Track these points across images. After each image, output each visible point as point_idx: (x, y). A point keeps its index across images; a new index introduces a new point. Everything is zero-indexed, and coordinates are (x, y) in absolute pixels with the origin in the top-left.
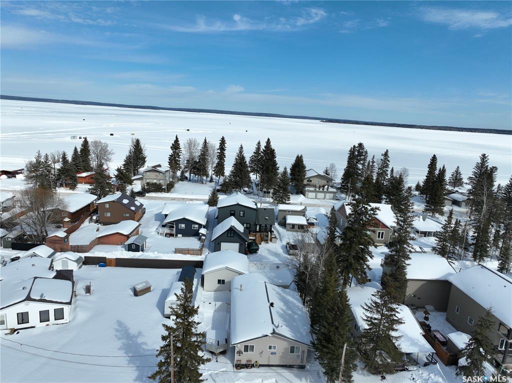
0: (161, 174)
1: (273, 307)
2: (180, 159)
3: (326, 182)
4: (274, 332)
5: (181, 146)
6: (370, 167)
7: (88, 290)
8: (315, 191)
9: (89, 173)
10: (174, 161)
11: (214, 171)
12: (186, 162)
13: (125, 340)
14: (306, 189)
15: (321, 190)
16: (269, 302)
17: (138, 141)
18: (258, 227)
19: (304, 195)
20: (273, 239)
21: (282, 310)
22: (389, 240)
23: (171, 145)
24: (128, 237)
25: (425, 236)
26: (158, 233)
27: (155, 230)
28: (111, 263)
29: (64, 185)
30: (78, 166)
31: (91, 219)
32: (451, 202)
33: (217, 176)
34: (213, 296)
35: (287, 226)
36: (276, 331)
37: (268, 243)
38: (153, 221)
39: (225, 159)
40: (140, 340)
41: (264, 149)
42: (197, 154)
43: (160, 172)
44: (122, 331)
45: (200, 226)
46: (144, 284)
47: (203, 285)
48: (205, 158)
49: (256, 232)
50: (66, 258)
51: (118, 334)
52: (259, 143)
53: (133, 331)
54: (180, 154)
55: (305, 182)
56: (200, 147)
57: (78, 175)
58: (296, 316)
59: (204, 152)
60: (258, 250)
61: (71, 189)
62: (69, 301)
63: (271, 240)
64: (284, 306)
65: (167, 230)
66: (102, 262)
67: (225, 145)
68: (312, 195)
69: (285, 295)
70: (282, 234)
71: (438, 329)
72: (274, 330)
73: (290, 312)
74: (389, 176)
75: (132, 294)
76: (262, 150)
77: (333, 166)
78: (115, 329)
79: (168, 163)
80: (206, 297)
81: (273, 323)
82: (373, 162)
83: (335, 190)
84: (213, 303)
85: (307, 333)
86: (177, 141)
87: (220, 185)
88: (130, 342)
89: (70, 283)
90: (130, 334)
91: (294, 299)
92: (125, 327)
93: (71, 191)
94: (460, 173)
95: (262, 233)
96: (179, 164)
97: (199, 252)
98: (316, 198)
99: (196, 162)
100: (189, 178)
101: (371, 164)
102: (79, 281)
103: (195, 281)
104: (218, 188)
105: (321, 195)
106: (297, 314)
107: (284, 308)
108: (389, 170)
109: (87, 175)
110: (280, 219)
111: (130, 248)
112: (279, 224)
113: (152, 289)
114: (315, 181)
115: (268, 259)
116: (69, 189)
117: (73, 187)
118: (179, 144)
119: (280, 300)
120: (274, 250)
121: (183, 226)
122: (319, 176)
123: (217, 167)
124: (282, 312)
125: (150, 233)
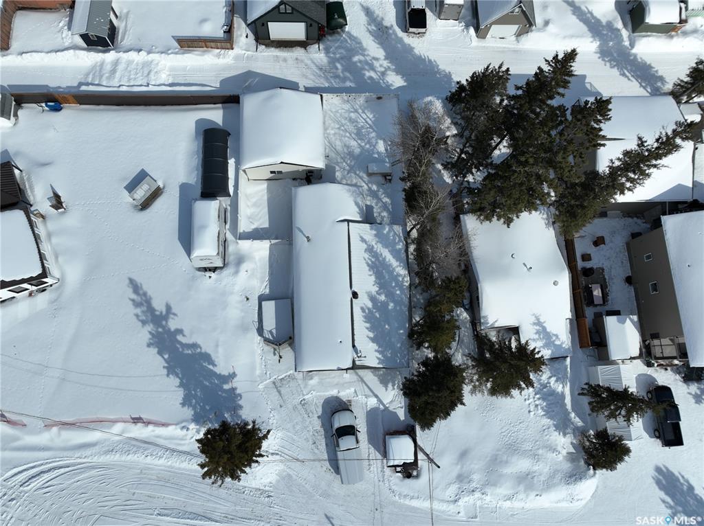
1: (357, 298)
4: (353, 367)
13: (152, 326)
21: (371, 298)
34: (265, 197)
36: (358, 362)
40: (173, 324)
44: (141, 304)
51: (138, 311)
58: (391, 306)
64: (375, 283)
72: (354, 361)
73: (386, 296)
78: (130, 299)
80: (254, 201)
81: (353, 346)
88: (160, 330)
90: (154, 310)
92: (145, 294)
97: (230, 39)
106: (393, 297)
107: (375, 289)
119: (371, 267)
120: (378, 12)
124: (370, 305)
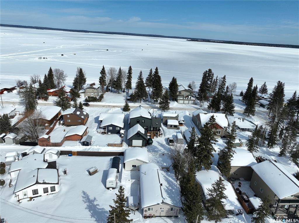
0: (96, 90)
1: (162, 186)
2: (106, 80)
3: (189, 93)
4: (163, 202)
5: (106, 72)
6: (215, 83)
7: (65, 172)
8: (183, 100)
9: (54, 90)
10: (102, 80)
11: (125, 86)
12: (109, 81)
13: (88, 203)
14: (178, 98)
15: (187, 99)
16: (160, 183)
17: (81, 70)
18: (152, 129)
19: (177, 102)
20: (160, 135)
21: (167, 187)
22: (223, 135)
23: (100, 72)
24: (82, 137)
25: (243, 131)
26: (98, 132)
27: (96, 129)
28: (75, 154)
29: (41, 98)
30: (47, 85)
31: (60, 123)
32: (259, 105)
33: (127, 89)
34: (130, 174)
35: (168, 126)
36: (164, 201)
37: (157, 137)
38: (94, 123)
39: (131, 79)
40: (95, 203)
41: (154, 73)
42: (116, 76)
43: (95, 89)
44: (85, 197)
45: (120, 128)
46: (94, 169)
47: (124, 167)
48: (120, 79)
49: (151, 131)
50: (51, 153)
51: (84, 199)
52: (151, 70)
53: (91, 198)
54: (105, 76)
55: (178, 94)
56: (117, 72)
57: (48, 91)
58: (174, 190)
59: (120, 75)
60: (152, 143)
61: (45, 100)
62: (57, 182)
63: (159, 136)
64: (168, 184)
65: (102, 130)
66: (70, 153)
67: (132, 71)
68: (181, 102)
69: (168, 177)
70: (165, 131)
71: (245, 192)
72: (163, 201)
73: (171, 188)
74: (225, 90)
75: (88, 174)
76: (153, 74)
77: (193, 82)
78: (82, 196)
79: (99, 82)
80: (126, 175)
81: (162, 197)
82: (217, 80)
83: (194, 99)
84: (131, 180)
85: (179, 201)
86: (103, 69)
87: (130, 96)
88: (91, 204)
89: (55, 170)
90: (90, 199)
91: (173, 179)
92: (87, 195)
93: (45, 102)
94: (266, 86)
95: (154, 132)
96: (105, 82)
97: (121, 145)
98: (184, 103)
99: (115, 81)
100: (111, 90)
101: (215, 81)
102: (60, 167)
103: (120, 165)
104: (129, 98)
105: (186, 102)
106: (174, 189)
107: (168, 185)
108: (226, 87)
109: (53, 91)
110: (164, 121)
111: (84, 144)
112: (163, 124)
113: (98, 171)
114: (184, 93)
115: (157, 148)
116: (44, 100)
117: (46, 99)
118: (105, 71)
119: (166, 180)
120: (161, 142)
121: (111, 128)
122: (186, 90)
123: (127, 84)
124: (167, 189)
125: (93, 132)
